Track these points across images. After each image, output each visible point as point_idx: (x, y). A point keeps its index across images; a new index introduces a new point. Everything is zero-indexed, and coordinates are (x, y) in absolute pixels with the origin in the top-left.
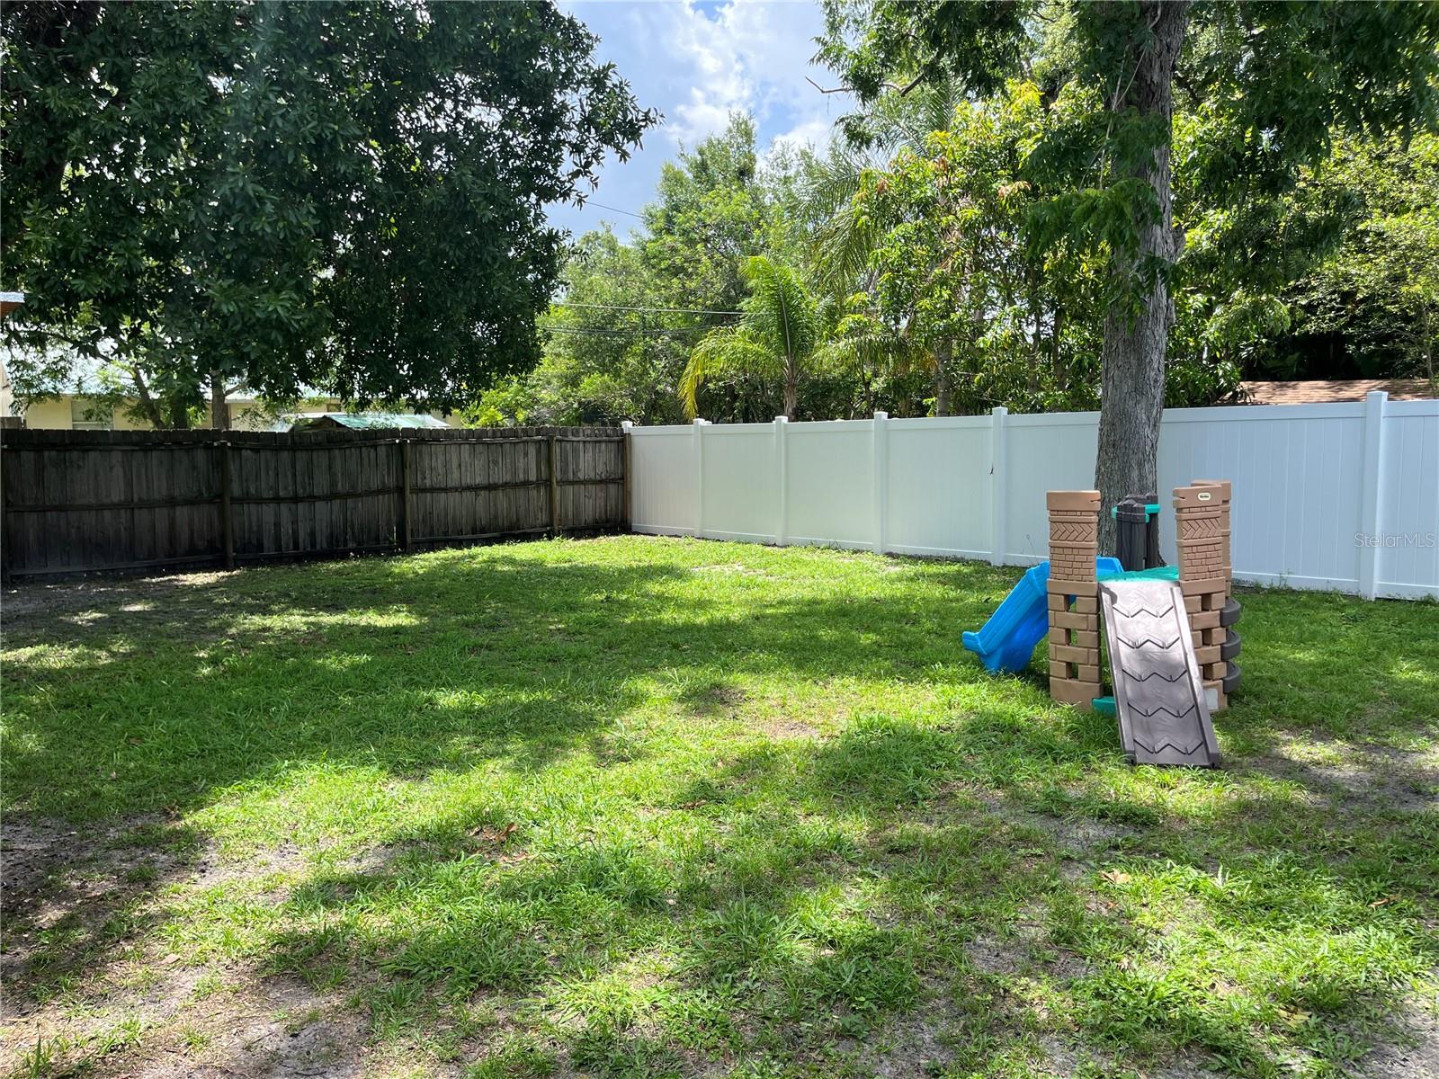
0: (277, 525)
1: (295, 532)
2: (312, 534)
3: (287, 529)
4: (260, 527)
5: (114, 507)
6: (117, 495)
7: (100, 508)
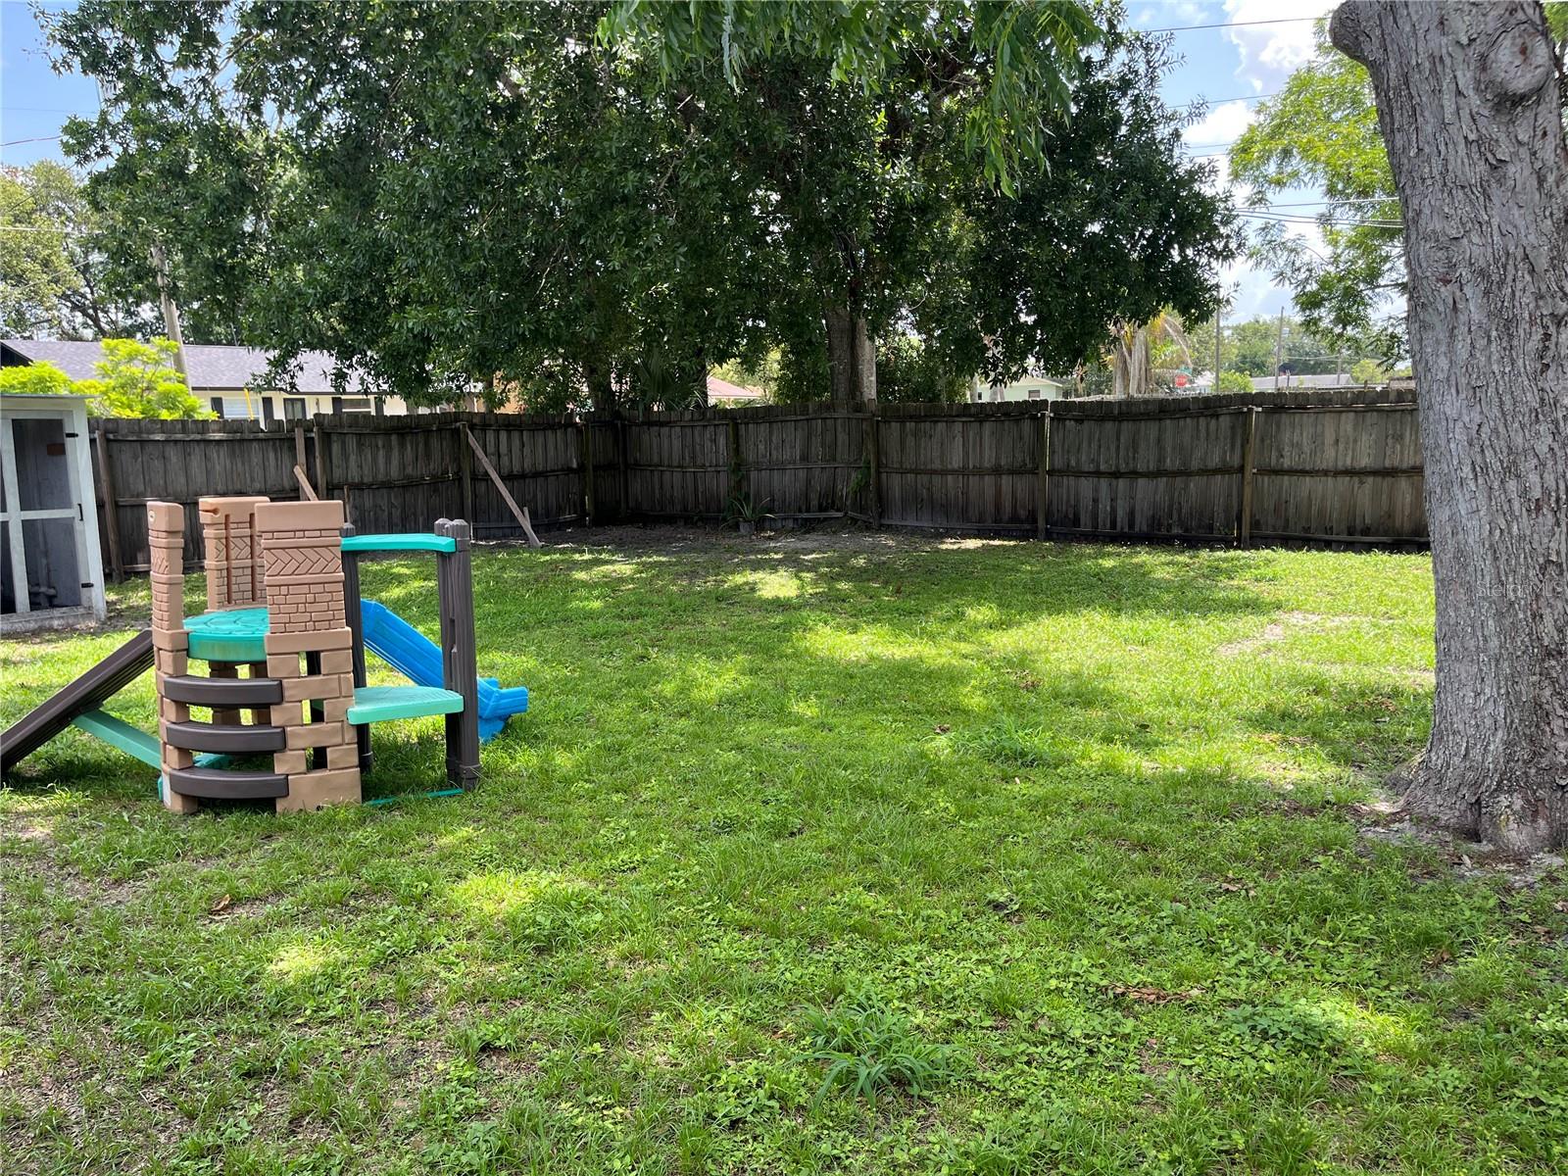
0: (1095, 501)
1: (1114, 510)
2: (1132, 514)
3: (1105, 506)
4: (1077, 501)
5: (953, 472)
6: (956, 462)
7: (944, 473)
